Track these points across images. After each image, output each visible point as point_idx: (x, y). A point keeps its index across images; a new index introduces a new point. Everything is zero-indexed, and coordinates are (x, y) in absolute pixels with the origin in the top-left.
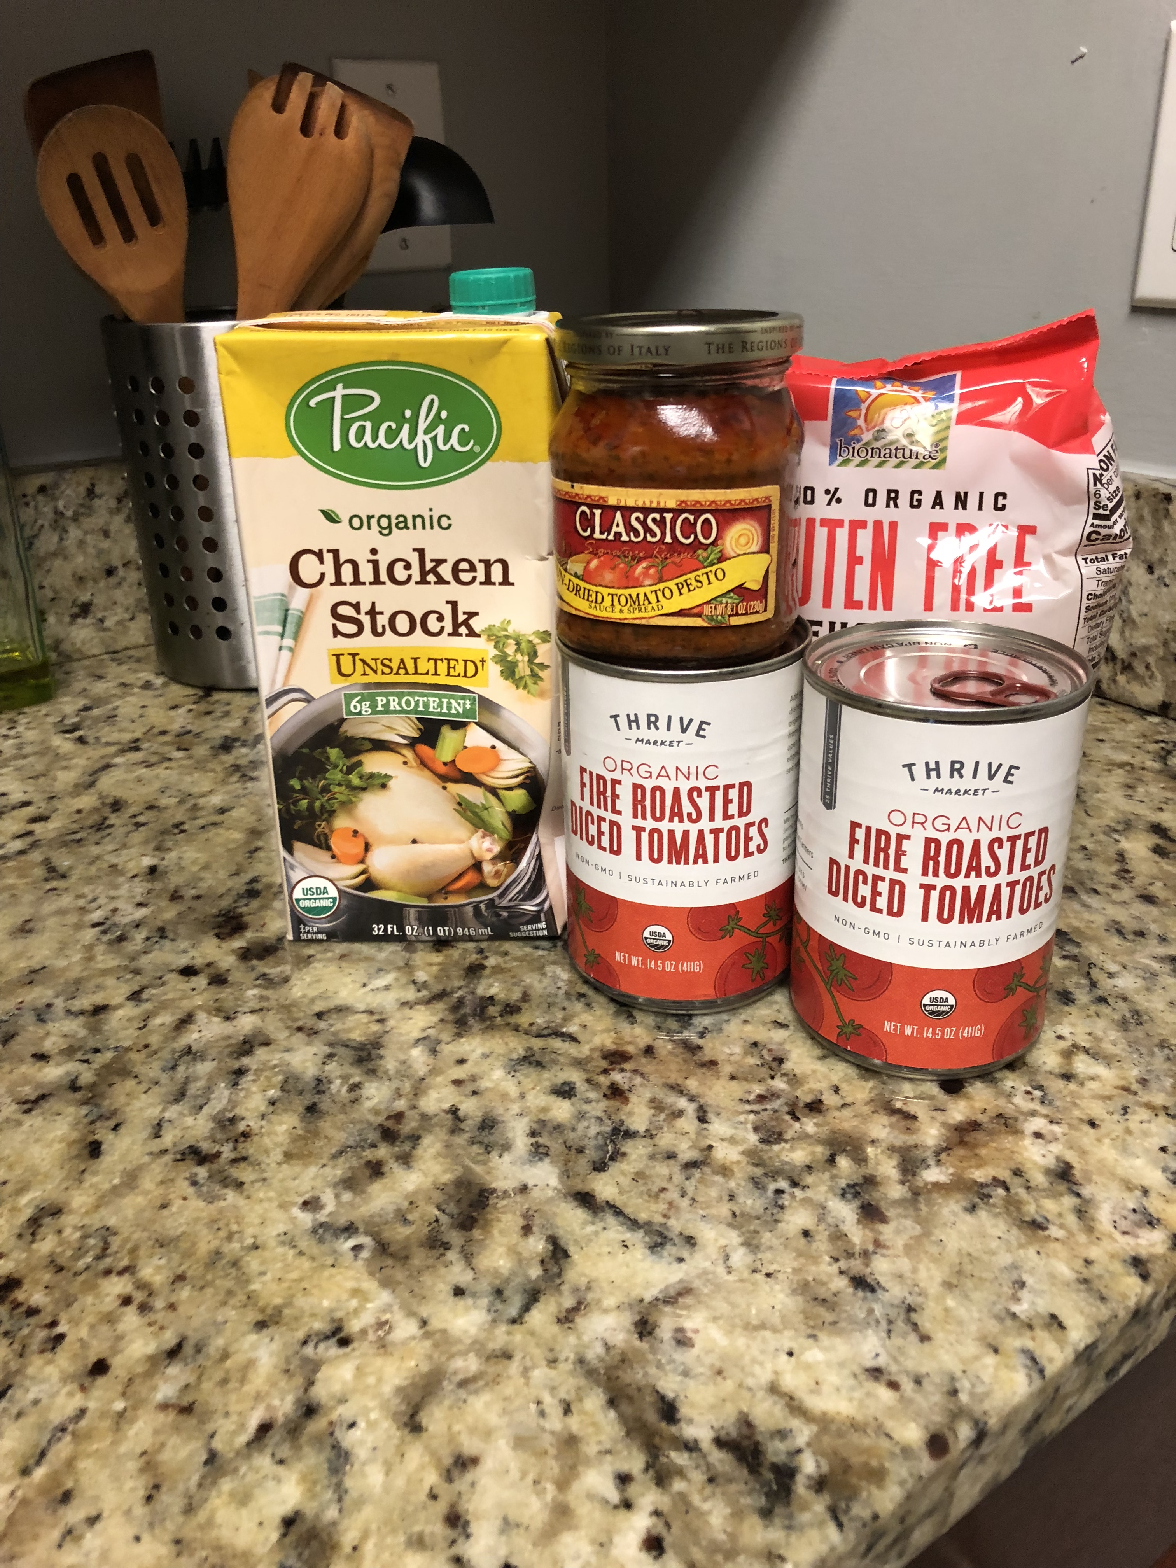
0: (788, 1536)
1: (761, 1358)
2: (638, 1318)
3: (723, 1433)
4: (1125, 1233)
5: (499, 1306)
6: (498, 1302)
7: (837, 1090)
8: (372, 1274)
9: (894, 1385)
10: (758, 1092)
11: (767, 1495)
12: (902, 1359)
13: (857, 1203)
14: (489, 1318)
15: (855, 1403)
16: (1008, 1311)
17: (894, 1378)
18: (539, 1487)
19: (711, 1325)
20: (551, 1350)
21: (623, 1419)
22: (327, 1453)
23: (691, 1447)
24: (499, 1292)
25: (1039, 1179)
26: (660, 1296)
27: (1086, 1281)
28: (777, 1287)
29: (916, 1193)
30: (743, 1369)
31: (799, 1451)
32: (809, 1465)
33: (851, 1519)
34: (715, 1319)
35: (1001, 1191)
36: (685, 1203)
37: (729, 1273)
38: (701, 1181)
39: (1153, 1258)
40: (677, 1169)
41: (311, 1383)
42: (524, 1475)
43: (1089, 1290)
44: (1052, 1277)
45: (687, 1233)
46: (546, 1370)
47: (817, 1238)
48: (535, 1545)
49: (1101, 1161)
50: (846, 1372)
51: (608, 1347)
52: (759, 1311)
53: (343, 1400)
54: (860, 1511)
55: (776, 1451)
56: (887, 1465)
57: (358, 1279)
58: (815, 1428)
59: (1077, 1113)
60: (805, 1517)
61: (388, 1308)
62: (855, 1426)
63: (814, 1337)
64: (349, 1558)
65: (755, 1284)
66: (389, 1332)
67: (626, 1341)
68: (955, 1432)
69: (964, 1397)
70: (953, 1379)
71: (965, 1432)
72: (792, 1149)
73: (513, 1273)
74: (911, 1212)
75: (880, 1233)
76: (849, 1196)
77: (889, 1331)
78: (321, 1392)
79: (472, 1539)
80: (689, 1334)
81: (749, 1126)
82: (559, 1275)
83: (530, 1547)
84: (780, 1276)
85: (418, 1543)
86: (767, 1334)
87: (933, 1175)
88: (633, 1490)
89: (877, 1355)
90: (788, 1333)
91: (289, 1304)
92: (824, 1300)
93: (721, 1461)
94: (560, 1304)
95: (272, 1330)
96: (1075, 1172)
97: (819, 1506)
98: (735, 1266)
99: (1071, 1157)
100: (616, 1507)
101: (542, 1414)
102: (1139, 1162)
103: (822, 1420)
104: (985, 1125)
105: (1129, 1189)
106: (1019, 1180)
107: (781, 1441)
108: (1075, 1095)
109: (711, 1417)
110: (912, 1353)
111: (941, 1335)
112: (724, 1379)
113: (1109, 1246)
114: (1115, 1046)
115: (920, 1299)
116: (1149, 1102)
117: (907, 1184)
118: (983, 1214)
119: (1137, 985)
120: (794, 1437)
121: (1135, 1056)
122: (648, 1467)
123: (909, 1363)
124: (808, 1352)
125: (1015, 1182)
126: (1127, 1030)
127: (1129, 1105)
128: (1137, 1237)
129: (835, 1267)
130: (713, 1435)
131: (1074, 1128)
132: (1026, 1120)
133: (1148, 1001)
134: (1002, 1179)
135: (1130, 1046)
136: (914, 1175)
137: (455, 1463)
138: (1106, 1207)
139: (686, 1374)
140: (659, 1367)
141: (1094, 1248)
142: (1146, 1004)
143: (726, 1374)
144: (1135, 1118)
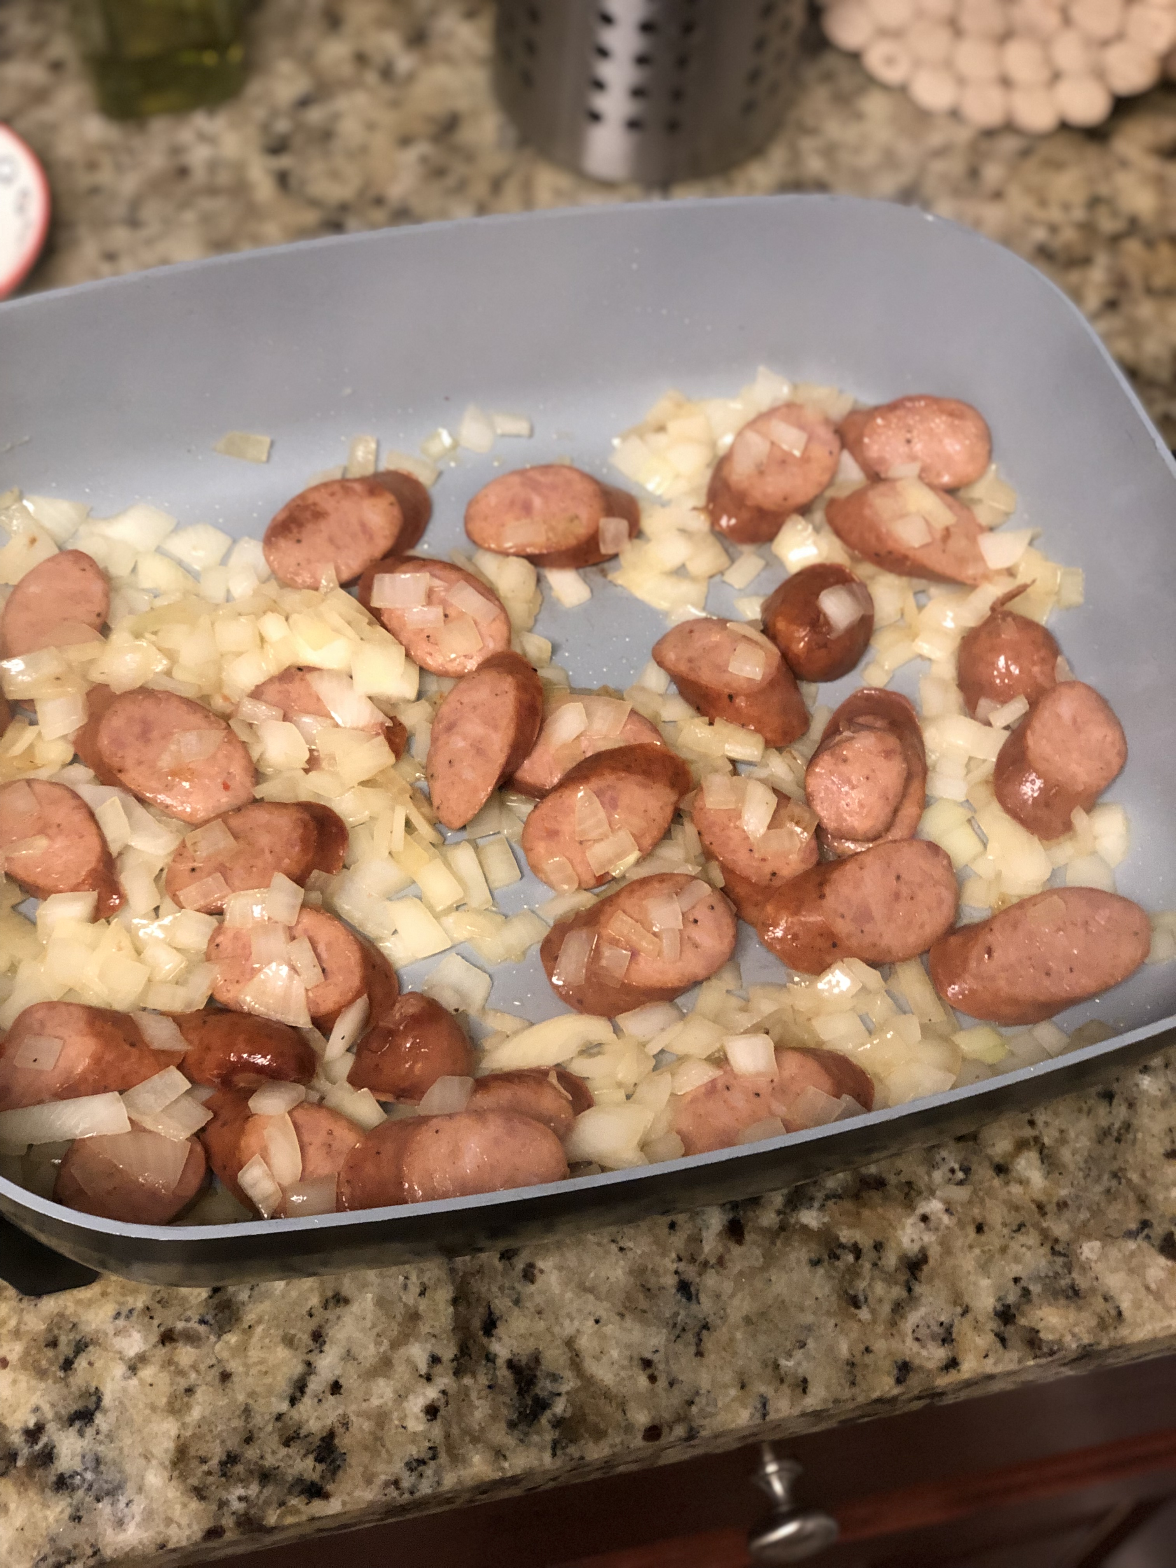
0: (517, 1445)
1: (574, 1314)
3: (517, 1358)
4: (917, 1339)
9: (653, 1379)
11: (520, 1413)
12: (671, 1362)
13: (731, 1216)
15: (618, 1379)
16: (776, 1360)
17: (656, 1373)
18: (379, 1339)
19: (556, 1272)
21: (456, 1316)
23: (490, 1358)
25: (891, 1260)
27: (853, 1365)
28: (622, 1263)
29: (783, 1228)
30: (557, 1319)
31: (559, 1394)
32: (559, 1407)
33: (565, 1454)
34: (560, 1268)
35: (851, 1258)
39: (921, 1368)
42: (374, 1326)
43: (850, 1372)
44: (831, 1350)
47: (678, 1233)
48: (359, 1376)
49: (955, 1267)
50: (628, 1353)
52: (596, 1275)
54: (572, 1450)
55: (544, 1387)
56: (609, 1430)
58: (579, 1383)
59: (976, 1211)
60: (535, 1438)
62: (607, 1395)
63: (622, 1315)
64: (244, 1331)
65: (607, 1252)
68: (671, 1429)
69: (694, 1409)
70: (697, 1393)
71: (680, 1431)
74: (767, 1243)
75: (729, 1251)
76: (728, 1209)
77: (678, 1337)
79: (322, 1355)
80: (536, 1272)
83: (355, 1377)
84: (630, 1254)
85: (289, 1341)
86: (591, 1297)
87: (810, 1218)
88: (438, 1369)
89: (657, 1351)
90: (606, 1305)
92: (649, 1290)
93: (504, 1377)
96: (925, 1268)
97: (549, 1436)
99: (934, 1252)
100: (421, 1376)
101: (405, 1287)
102: (985, 1282)
103: (587, 1381)
104: (888, 1187)
105: (955, 1303)
106: (873, 1255)
107: (551, 1382)
108: (990, 1192)
109: (515, 1343)
110: (683, 1361)
111: (713, 1357)
112: (540, 1318)
113: (895, 1344)
114: (1073, 1155)
115: (719, 1322)
116: (1048, 1229)
117: (781, 1216)
118: (821, 1271)
119: (1159, 1094)
120: (561, 1384)
121: (1081, 1174)
122: (455, 1359)
123: (675, 1368)
124: (610, 1326)
125: (869, 1255)
126: (1100, 1142)
127: (1028, 1224)
128: (924, 1347)
129: (675, 1266)
130: (509, 1356)
131: (961, 1224)
132: (927, 1199)
133: (1152, 1117)
134: (861, 1246)
135: (1086, 1162)
136: (793, 1210)
137: (334, 1297)
138: (922, 1311)
139: (517, 1302)
140: (501, 1288)
141: (883, 1341)
142: (1146, 1121)
143: (544, 1316)
144: (1022, 1238)
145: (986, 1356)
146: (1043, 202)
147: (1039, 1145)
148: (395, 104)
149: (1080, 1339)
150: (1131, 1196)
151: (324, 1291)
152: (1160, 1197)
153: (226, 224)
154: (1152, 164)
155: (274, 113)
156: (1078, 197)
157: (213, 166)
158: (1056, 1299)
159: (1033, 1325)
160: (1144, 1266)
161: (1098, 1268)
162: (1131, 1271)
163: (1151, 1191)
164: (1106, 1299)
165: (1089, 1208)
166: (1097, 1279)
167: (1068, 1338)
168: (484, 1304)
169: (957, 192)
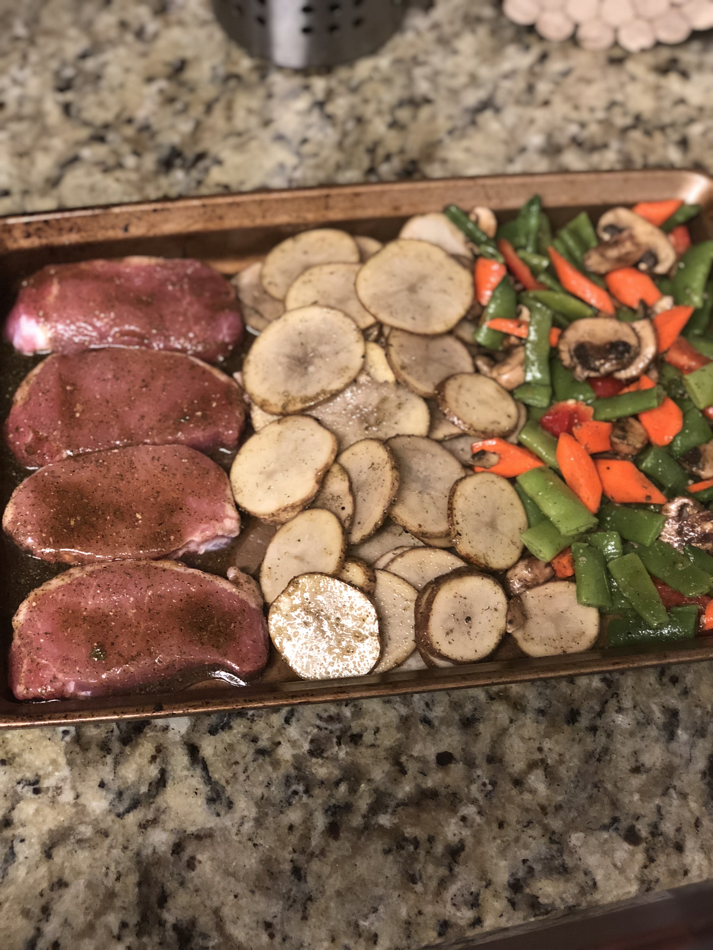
1: (221, 892)
2: (177, 841)
3: (180, 923)
4: (454, 905)
5: (116, 803)
6: (117, 800)
7: (377, 731)
8: (66, 754)
9: (272, 936)
10: (332, 713)
12: (285, 924)
13: (331, 819)
14: (108, 808)
15: (248, 937)
16: (357, 921)
17: (274, 932)
18: (87, 911)
19: (209, 862)
20: (128, 841)
21: (140, 895)
22: (6, 850)
23: (162, 923)
24: (120, 794)
25: (439, 849)
26: (195, 833)
27: (409, 923)
28: (255, 855)
29: (366, 827)
30: (208, 895)
34: (212, 859)
35: (411, 848)
36: (242, 777)
37: (237, 834)
38: (261, 767)
39: (456, 924)
40: (252, 751)
41: (13, 809)
42: (84, 902)
43: (408, 929)
44: (395, 913)
45: (231, 798)
46: (120, 850)
47: (294, 833)
48: (72, 937)
49: (482, 853)
50: (255, 918)
51: (154, 852)
52: (237, 864)
53: (23, 825)
55: (197, 943)
57: (58, 754)
58: (221, 940)
59: (499, 813)
61: (64, 780)
63: (253, 892)
65: (245, 847)
66: (59, 795)
67: (165, 852)
70: (302, 945)
72: (322, 766)
73: (133, 784)
74: (355, 839)
75: (328, 845)
76: (329, 813)
77: (291, 906)
78: (16, 815)
79: (48, 923)
80: (197, 863)
81: (310, 737)
82: (154, 797)
83: (70, 938)
84: (261, 848)
85: (26, 913)
86: (232, 880)
87: (385, 820)
88: (126, 932)
89: (276, 917)
90: (243, 885)
91: (19, 755)
92: (272, 873)
93: (171, 936)
94: (145, 815)
95: (7, 768)
96: (463, 854)
98: (242, 831)
99: (469, 842)
100: (114, 937)
101: (107, 875)
102: (503, 863)
103: (228, 938)
104: (440, 797)
105: (481, 879)
106: (427, 845)
107: (202, 939)
108: (510, 800)
109: (179, 912)
110: (293, 923)
111: (314, 920)
112: (197, 895)
113: (439, 909)
114: (567, 771)
115: (319, 895)
116: (548, 824)
117: (366, 819)
118: (391, 858)
119: (628, 727)
120: (209, 940)
121: (572, 785)
122: (138, 924)
123: (287, 928)
124: (244, 900)
125: (424, 845)
126: (586, 762)
127: (534, 822)
128: (459, 910)
129: (291, 856)
130: (174, 921)
131: (488, 823)
132: (466, 805)
133: (623, 744)
134: (419, 840)
135: (576, 776)
136: (374, 815)
137: (58, 882)
138: (459, 884)
139: (182, 884)
140: (172, 875)
141: (430, 906)
142: (619, 746)
143: (199, 893)
144: (530, 832)
145: (501, 916)
146: (576, 107)
147: (544, 765)
148: (144, 55)
149: (567, 902)
150: (606, 800)
151: (51, 877)
152: (627, 800)
153: (27, 140)
154: (652, 78)
155: (64, 64)
156: (601, 102)
157: (21, 101)
158: (551, 874)
159: (534, 893)
160: (614, 850)
161: (581, 852)
162: (605, 853)
163: (620, 796)
164: (586, 873)
165: (577, 810)
166: (580, 859)
167: (558, 903)
168: (160, 885)
169: (518, 102)
